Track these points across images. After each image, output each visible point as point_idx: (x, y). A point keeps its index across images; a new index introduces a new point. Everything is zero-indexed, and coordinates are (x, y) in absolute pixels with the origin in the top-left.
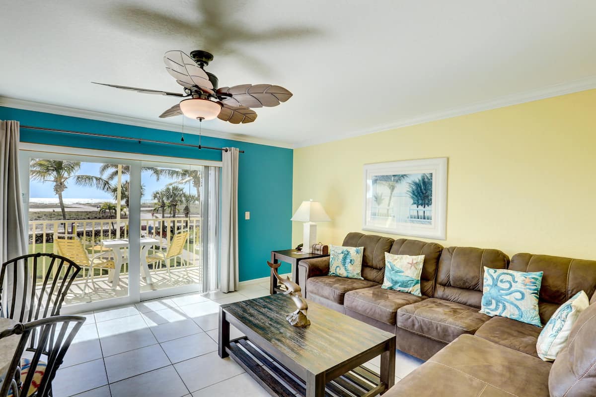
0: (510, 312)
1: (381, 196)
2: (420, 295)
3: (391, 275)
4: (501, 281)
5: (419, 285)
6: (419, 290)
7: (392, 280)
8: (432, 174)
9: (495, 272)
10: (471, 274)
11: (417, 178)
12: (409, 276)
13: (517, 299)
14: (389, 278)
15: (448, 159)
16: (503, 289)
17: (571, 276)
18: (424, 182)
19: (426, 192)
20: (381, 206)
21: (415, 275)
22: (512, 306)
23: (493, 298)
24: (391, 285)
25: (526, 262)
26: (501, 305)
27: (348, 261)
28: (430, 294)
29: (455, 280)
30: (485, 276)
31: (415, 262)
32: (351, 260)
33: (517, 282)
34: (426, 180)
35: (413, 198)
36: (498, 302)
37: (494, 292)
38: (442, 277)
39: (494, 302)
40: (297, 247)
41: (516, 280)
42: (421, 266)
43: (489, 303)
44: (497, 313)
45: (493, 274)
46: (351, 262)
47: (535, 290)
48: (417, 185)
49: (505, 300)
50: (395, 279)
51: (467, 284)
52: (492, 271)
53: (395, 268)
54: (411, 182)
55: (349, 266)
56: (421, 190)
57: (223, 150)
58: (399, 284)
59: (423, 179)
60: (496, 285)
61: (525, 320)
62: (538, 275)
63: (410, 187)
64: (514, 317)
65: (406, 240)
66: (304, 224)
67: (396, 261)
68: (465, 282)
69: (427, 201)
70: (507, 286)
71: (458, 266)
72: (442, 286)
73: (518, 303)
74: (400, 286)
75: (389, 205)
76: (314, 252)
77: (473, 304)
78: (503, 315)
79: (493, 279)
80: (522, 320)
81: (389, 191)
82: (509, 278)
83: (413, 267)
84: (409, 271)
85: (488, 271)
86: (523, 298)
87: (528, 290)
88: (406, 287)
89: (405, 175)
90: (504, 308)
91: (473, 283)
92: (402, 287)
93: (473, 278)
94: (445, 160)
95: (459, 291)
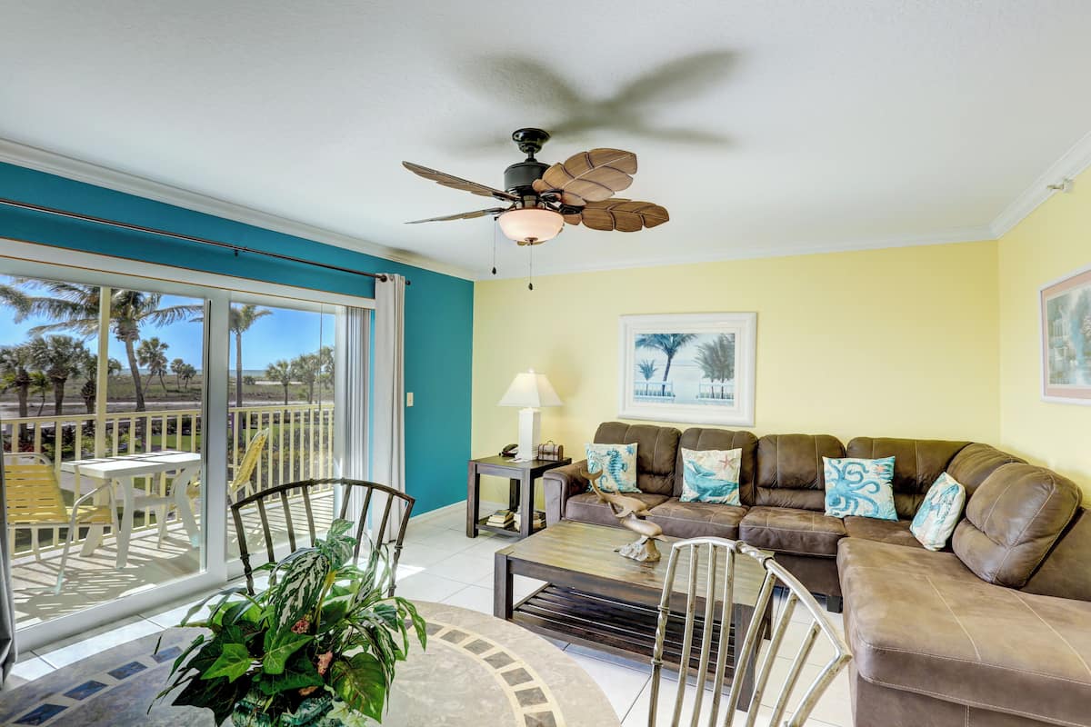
0: (864, 509)
1: (652, 365)
2: (740, 504)
3: (697, 481)
4: (849, 473)
5: (738, 490)
6: (738, 498)
7: (699, 487)
8: (734, 334)
9: (840, 462)
10: (807, 469)
11: (712, 340)
12: (724, 478)
13: (871, 492)
14: (694, 485)
15: (757, 314)
16: (853, 483)
17: (920, 459)
18: (722, 345)
19: (726, 361)
20: (652, 379)
21: (732, 477)
22: (866, 501)
23: (842, 496)
24: (698, 495)
25: (870, 448)
26: (852, 502)
27: (618, 466)
28: (751, 502)
29: (785, 478)
30: (826, 469)
31: (730, 458)
32: (623, 465)
33: (868, 472)
34: (725, 342)
35: (704, 368)
36: (848, 499)
37: (842, 487)
38: (765, 476)
39: (843, 500)
40: (501, 451)
41: (867, 469)
42: (739, 464)
43: (836, 502)
44: (849, 512)
45: (837, 465)
46: (622, 468)
47: (889, 479)
48: (712, 349)
49: (857, 495)
50: (703, 485)
51: (801, 482)
52: (834, 461)
53: (702, 470)
54: (701, 345)
55: (620, 474)
56: (718, 357)
57: (378, 277)
58: (710, 492)
59: (721, 341)
60: (843, 478)
61: (881, 516)
62: (889, 461)
63: (701, 351)
64: (869, 514)
65: (702, 429)
66: (521, 412)
67: (703, 460)
68: (798, 480)
69: (726, 373)
70: (856, 478)
71: (788, 459)
72: (765, 490)
73: (872, 497)
74: (710, 495)
75: (665, 379)
76: (540, 458)
77: (812, 507)
78: (856, 514)
79: (839, 471)
80: (878, 516)
81: (666, 357)
82: (858, 468)
83: (728, 466)
84: (723, 472)
85: (830, 462)
86: (878, 490)
87: (883, 480)
88: (720, 495)
89: (692, 335)
90: (857, 504)
91: (809, 480)
92: (713, 496)
93: (810, 473)
94: (754, 315)
95: (792, 492)
